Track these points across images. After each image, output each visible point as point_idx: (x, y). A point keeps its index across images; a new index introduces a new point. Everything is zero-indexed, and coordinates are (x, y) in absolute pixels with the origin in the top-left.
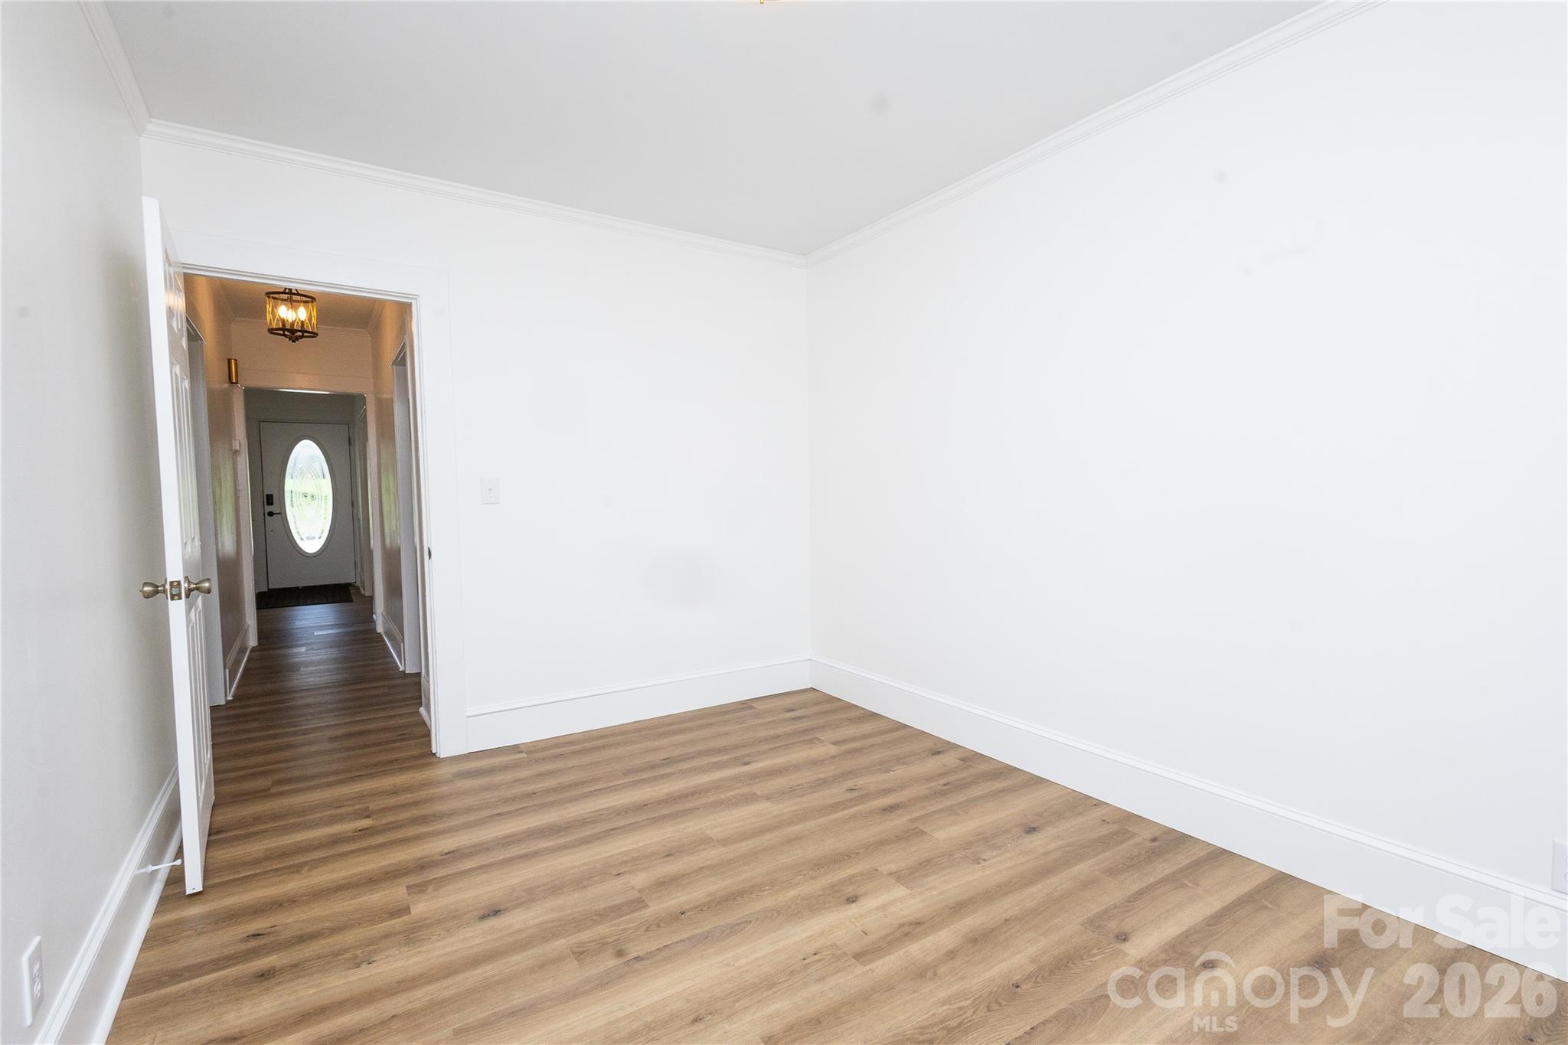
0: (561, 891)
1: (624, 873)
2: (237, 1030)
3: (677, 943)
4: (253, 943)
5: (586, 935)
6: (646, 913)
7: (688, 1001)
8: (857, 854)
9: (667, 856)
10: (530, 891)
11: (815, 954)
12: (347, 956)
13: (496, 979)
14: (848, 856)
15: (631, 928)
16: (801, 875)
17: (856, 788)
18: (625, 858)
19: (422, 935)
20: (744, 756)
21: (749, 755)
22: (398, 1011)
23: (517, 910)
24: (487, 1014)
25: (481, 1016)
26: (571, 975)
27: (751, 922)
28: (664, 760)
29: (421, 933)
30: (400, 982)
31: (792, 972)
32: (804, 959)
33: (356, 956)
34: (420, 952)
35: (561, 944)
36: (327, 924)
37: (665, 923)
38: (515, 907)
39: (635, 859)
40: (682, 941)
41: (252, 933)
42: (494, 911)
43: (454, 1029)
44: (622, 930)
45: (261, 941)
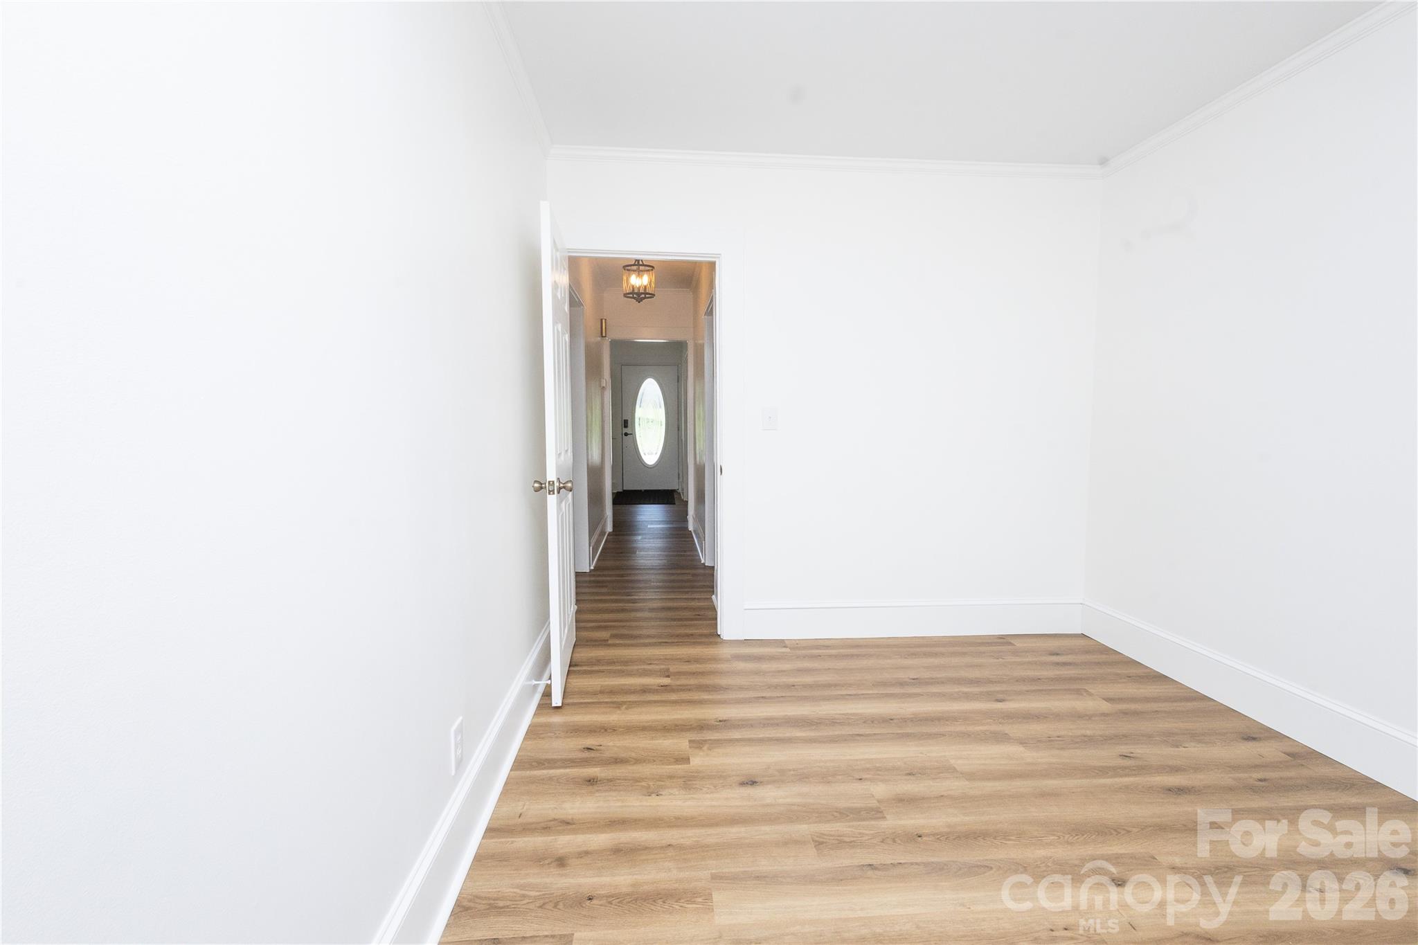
0: (807, 780)
1: (866, 779)
2: (570, 817)
3: (912, 864)
4: (587, 754)
5: (826, 828)
6: (884, 824)
7: (918, 927)
8: (1129, 832)
9: (910, 774)
10: (782, 772)
11: (1066, 929)
12: (644, 784)
13: (747, 841)
14: (1115, 830)
15: (867, 834)
16: (1054, 835)
17: (1132, 755)
18: (868, 766)
19: (696, 784)
20: (998, 692)
21: (1003, 692)
22: (673, 842)
23: (769, 786)
24: (738, 870)
25: (733, 870)
26: (810, 861)
27: (991, 868)
28: (914, 679)
29: (694, 782)
30: (677, 818)
31: (1036, 939)
32: (1052, 930)
33: (649, 787)
34: (693, 798)
35: (803, 829)
36: (633, 755)
37: (901, 840)
38: (769, 783)
39: (878, 769)
40: (917, 864)
41: (586, 746)
42: (751, 781)
43: (711, 873)
44: (860, 834)
45: (592, 754)
